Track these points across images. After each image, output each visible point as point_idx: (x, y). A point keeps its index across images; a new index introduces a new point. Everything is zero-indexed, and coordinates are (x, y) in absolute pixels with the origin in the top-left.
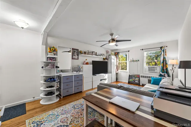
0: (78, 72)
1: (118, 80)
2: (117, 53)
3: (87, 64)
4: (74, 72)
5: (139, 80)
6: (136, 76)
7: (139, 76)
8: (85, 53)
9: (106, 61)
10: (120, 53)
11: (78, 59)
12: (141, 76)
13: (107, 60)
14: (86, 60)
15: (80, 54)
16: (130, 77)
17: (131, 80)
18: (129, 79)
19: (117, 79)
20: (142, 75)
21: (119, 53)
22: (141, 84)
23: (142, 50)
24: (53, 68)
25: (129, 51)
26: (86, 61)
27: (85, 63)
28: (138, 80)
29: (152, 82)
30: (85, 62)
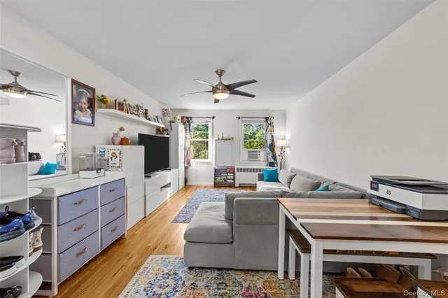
0: (102, 170)
1: (189, 184)
2: (187, 118)
3: (124, 142)
4: (82, 174)
5: (234, 176)
6: (228, 170)
7: (232, 170)
8: (120, 106)
9: (166, 136)
10: (193, 119)
11: (93, 124)
12: (238, 169)
13: (168, 134)
14: (121, 129)
15: (101, 108)
16: (217, 172)
17: (218, 179)
18: (215, 177)
19: (186, 181)
20: (239, 167)
21: (191, 118)
22: (237, 185)
23: (239, 118)
24: (18, 159)
25: (213, 118)
26: (122, 135)
27: (118, 140)
28: (232, 177)
29: (265, 178)
30: (116, 135)
